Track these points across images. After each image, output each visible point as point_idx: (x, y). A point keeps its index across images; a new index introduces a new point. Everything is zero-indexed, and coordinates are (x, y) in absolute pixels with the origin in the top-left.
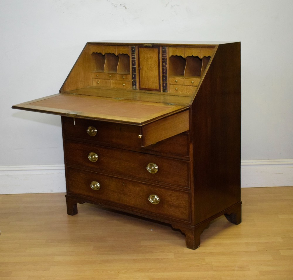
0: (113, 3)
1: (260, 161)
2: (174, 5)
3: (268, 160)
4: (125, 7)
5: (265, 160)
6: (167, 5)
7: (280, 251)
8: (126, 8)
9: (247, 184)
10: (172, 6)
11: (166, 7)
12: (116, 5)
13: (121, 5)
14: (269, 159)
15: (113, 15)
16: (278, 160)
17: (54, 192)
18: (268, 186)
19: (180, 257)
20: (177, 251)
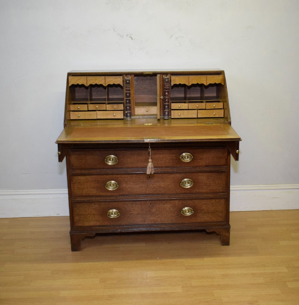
0: (119, 34)
1: (258, 186)
2: (179, 37)
3: (266, 185)
4: (131, 37)
5: (262, 185)
6: (171, 36)
7: (288, 283)
8: (132, 38)
9: (245, 208)
10: (176, 38)
11: (171, 38)
12: (122, 36)
13: (127, 35)
15: (119, 45)
16: (275, 185)
17: (61, 215)
19: (189, 291)
20: (185, 284)
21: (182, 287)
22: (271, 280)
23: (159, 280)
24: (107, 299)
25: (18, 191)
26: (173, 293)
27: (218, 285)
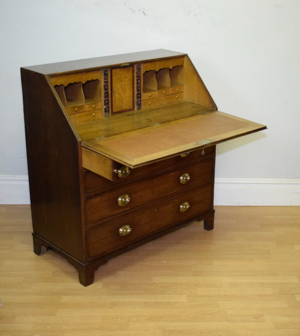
0: (131, 8)
1: (279, 179)
2: (197, 14)
4: (144, 12)
5: (283, 179)
6: (189, 13)
7: (296, 295)
8: (145, 14)
9: (263, 203)
10: (195, 15)
11: (188, 15)
12: (134, 11)
13: (139, 10)
14: (287, 178)
15: (130, 20)
18: (285, 205)
19: (194, 301)
20: (191, 292)
21: (187, 296)
22: (280, 291)
23: (164, 287)
24: (109, 307)
25: (16, 176)
26: (177, 302)
27: (224, 295)
